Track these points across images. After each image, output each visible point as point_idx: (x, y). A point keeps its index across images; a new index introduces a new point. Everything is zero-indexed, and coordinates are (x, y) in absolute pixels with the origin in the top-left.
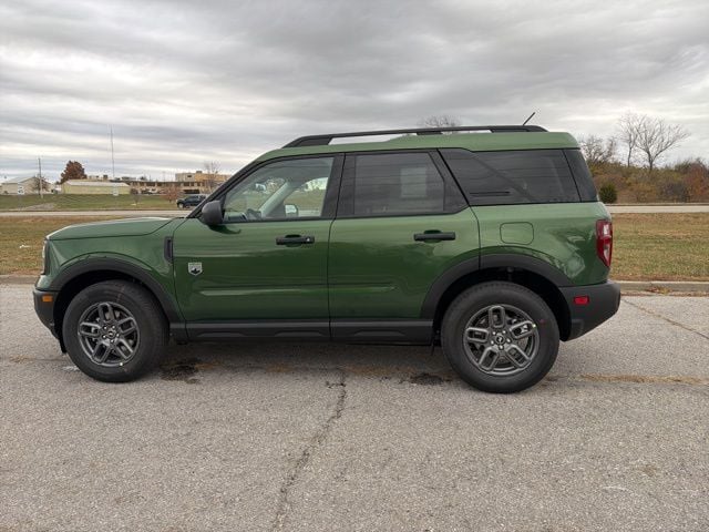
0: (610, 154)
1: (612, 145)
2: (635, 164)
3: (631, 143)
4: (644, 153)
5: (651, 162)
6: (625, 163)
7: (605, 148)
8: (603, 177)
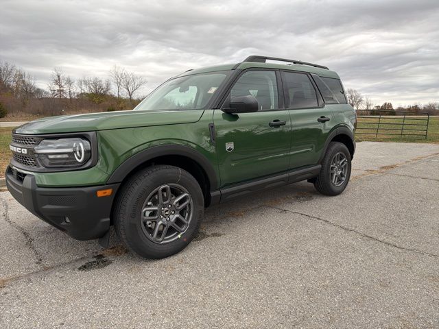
0: (108, 90)
1: (108, 85)
2: (122, 96)
3: (119, 84)
4: (126, 90)
5: (130, 95)
6: (116, 95)
7: (104, 86)
8: (107, 103)
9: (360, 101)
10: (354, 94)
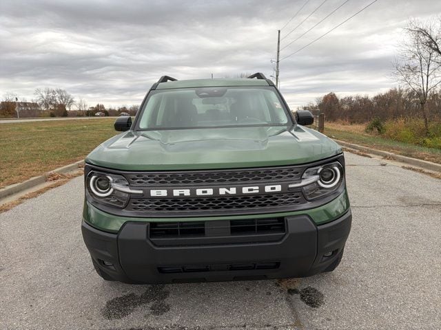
9: (71, 101)
10: (64, 95)
